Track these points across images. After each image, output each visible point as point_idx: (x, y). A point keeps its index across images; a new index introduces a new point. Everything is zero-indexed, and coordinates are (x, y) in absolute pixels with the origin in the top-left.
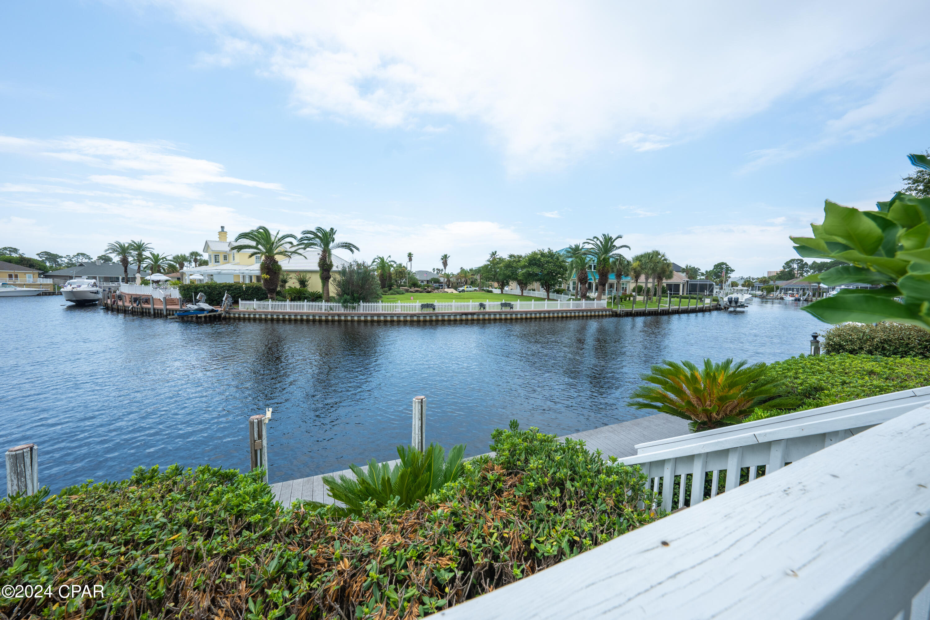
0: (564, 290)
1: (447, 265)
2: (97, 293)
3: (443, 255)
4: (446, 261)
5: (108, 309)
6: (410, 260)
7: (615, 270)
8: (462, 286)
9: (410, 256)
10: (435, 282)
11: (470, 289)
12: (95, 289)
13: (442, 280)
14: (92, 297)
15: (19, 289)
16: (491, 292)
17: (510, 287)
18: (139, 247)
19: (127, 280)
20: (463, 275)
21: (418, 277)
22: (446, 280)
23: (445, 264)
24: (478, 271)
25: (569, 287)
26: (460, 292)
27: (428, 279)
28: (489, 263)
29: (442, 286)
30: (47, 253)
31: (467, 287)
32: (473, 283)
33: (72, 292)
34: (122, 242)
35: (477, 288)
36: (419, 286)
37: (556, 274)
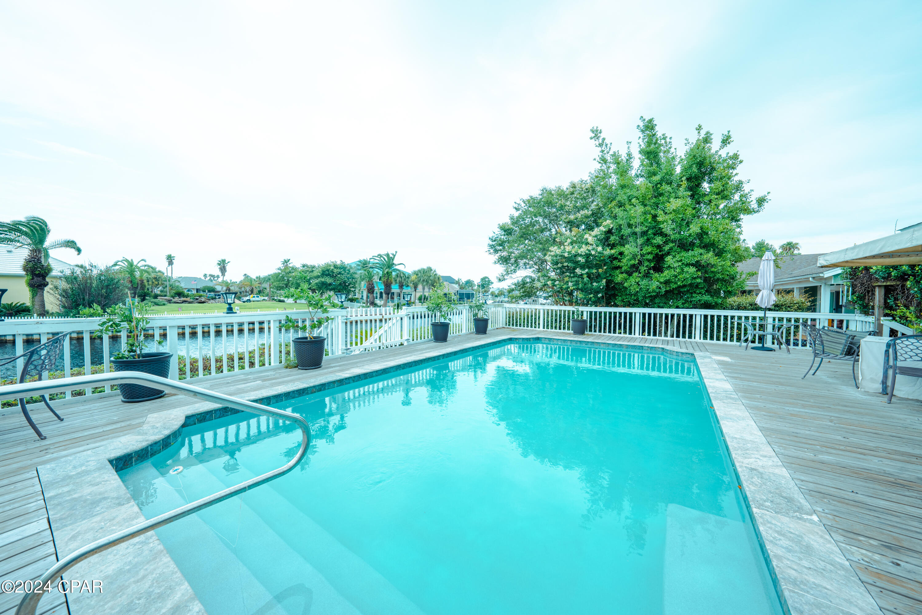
0: (357, 299)
1: (225, 271)
3: (220, 259)
4: (224, 267)
6: (170, 263)
7: (398, 281)
8: (246, 296)
9: (170, 260)
10: (209, 291)
11: (257, 299)
13: (218, 288)
16: (283, 302)
20: (248, 283)
21: (183, 285)
22: (225, 288)
23: (223, 270)
24: (267, 279)
25: (362, 296)
26: (244, 302)
27: (198, 287)
28: (280, 271)
29: (219, 295)
31: (254, 297)
32: (261, 293)
35: (266, 298)
36: (187, 296)
37: (349, 284)
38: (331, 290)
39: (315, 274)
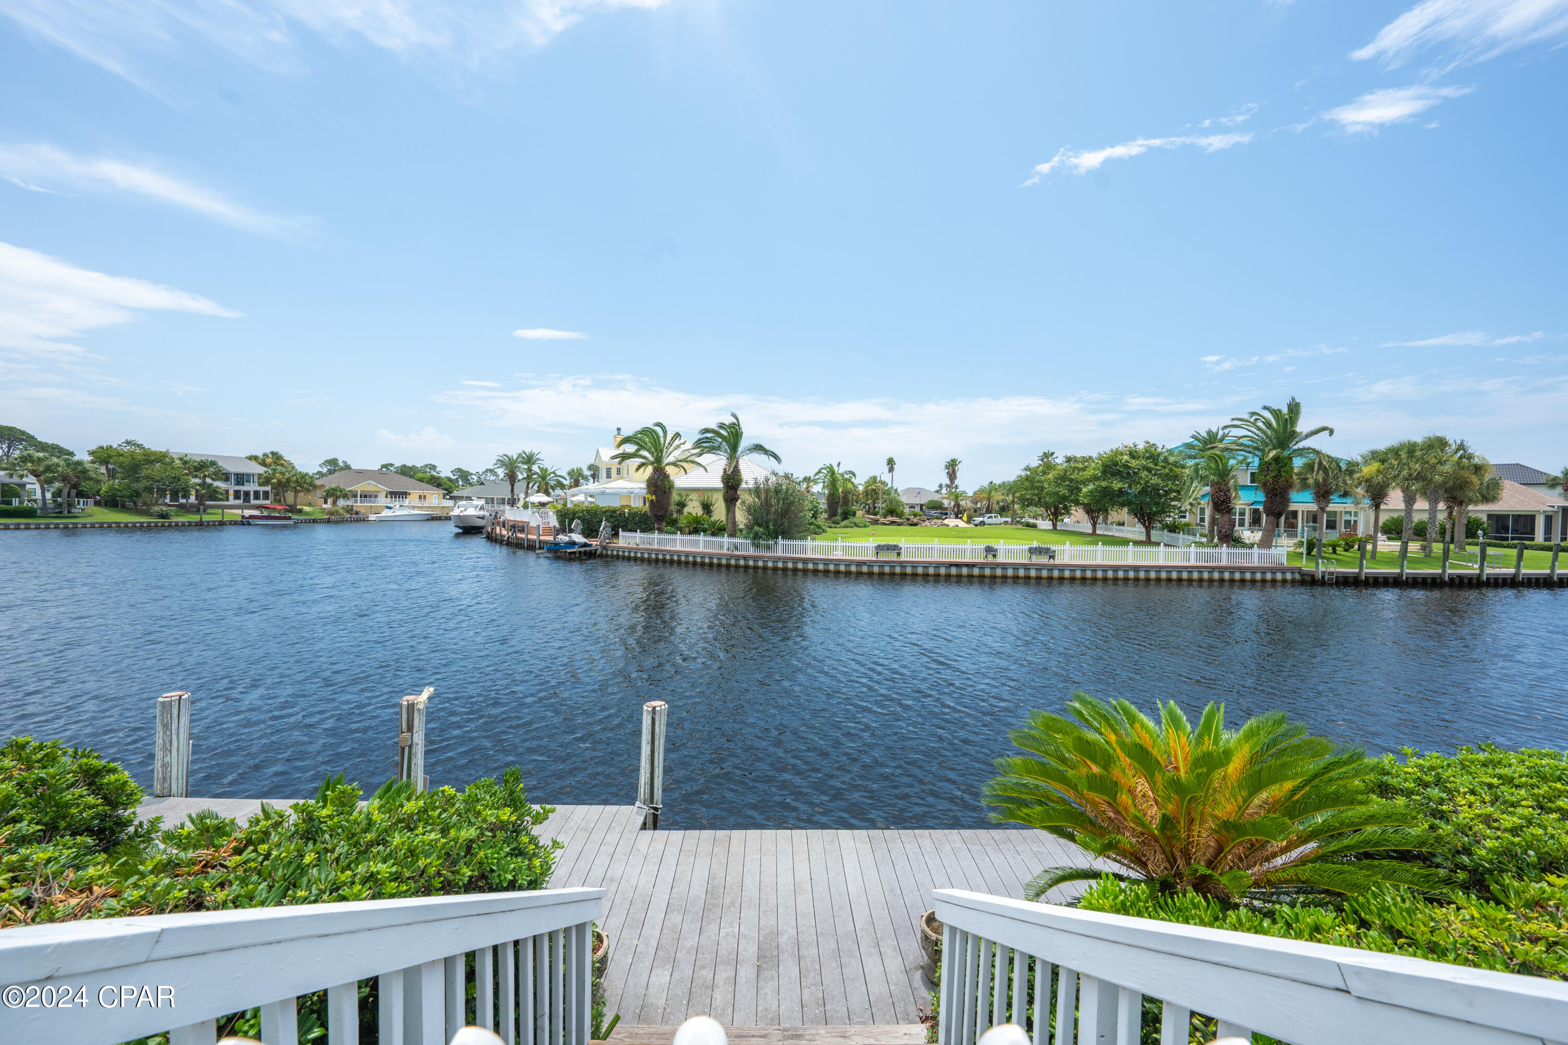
0: (1187, 525)
1: (956, 478)
2: (483, 518)
3: (949, 460)
4: (954, 471)
5: (492, 539)
6: (891, 470)
7: (1311, 481)
8: (982, 515)
9: (891, 463)
10: (934, 508)
11: (994, 521)
12: (481, 513)
13: (946, 503)
14: (480, 523)
15: (413, 512)
16: (1034, 526)
17: (1073, 518)
18: (529, 460)
19: (513, 502)
20: (985, 495)
21: (904, 499)
22: (953, 503)
23: (952, 476)
24: (1010, 488)
25: (1202, 520)
26: (976, 525)
27: (923, 502)
28: (1028, 473)
29: (946, 514)
30: (459, 470)
31: (991, 517)
32: (1003, 510)
33: (459, 516)
34: (509, 454)
35: (1009, 520)
36: (900, 515)
37: (1167, 493)
38: (1122, 505)
39: (1089, 473)
